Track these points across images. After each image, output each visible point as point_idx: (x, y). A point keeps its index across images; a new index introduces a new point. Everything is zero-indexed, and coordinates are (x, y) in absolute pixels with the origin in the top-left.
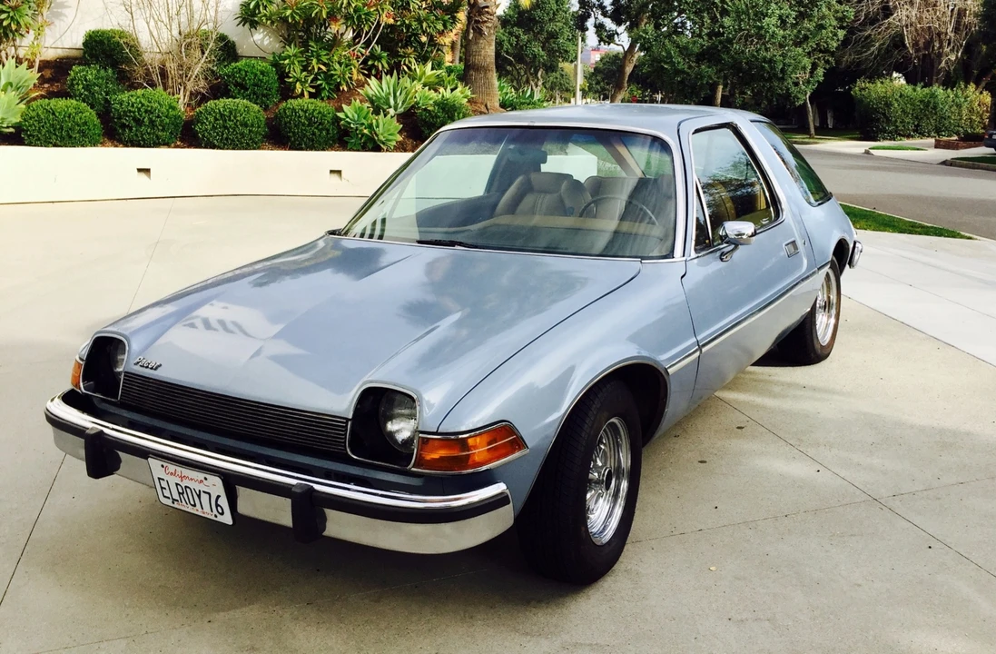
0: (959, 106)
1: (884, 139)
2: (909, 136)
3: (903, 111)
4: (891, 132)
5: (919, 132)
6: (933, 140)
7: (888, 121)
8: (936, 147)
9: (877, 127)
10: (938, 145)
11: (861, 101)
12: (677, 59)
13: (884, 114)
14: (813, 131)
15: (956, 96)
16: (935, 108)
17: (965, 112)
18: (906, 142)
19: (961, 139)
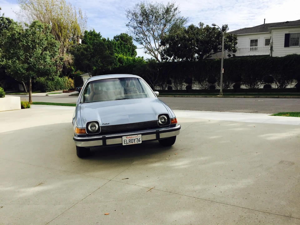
0: (65, 82)
1: (48, 92)
2: (54, 91)
3: (51, 84)
4: (49, 90)
5: (56, 89)
6: (62, 91)
7: (48, 87)
8: (63, 93)
9: (45, 89)
10: (64, 92)
11: (39, 82)
12: (22, 70)
13: (47, 85)
14: (27, 91)
15: (63, 80)
16: (59, 83)
17: (66, 83)
18: (53, 92)
19: (69, 90)
